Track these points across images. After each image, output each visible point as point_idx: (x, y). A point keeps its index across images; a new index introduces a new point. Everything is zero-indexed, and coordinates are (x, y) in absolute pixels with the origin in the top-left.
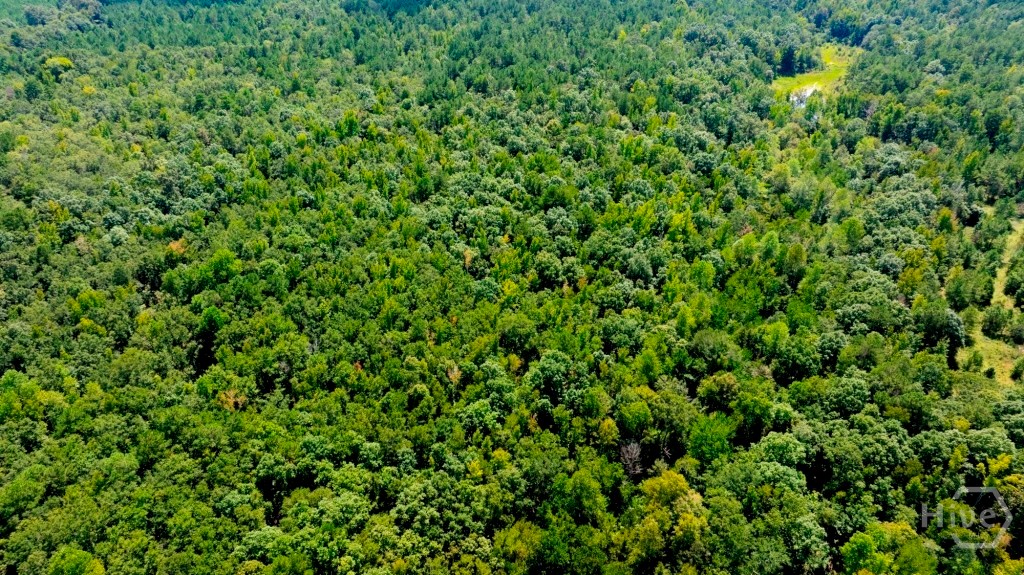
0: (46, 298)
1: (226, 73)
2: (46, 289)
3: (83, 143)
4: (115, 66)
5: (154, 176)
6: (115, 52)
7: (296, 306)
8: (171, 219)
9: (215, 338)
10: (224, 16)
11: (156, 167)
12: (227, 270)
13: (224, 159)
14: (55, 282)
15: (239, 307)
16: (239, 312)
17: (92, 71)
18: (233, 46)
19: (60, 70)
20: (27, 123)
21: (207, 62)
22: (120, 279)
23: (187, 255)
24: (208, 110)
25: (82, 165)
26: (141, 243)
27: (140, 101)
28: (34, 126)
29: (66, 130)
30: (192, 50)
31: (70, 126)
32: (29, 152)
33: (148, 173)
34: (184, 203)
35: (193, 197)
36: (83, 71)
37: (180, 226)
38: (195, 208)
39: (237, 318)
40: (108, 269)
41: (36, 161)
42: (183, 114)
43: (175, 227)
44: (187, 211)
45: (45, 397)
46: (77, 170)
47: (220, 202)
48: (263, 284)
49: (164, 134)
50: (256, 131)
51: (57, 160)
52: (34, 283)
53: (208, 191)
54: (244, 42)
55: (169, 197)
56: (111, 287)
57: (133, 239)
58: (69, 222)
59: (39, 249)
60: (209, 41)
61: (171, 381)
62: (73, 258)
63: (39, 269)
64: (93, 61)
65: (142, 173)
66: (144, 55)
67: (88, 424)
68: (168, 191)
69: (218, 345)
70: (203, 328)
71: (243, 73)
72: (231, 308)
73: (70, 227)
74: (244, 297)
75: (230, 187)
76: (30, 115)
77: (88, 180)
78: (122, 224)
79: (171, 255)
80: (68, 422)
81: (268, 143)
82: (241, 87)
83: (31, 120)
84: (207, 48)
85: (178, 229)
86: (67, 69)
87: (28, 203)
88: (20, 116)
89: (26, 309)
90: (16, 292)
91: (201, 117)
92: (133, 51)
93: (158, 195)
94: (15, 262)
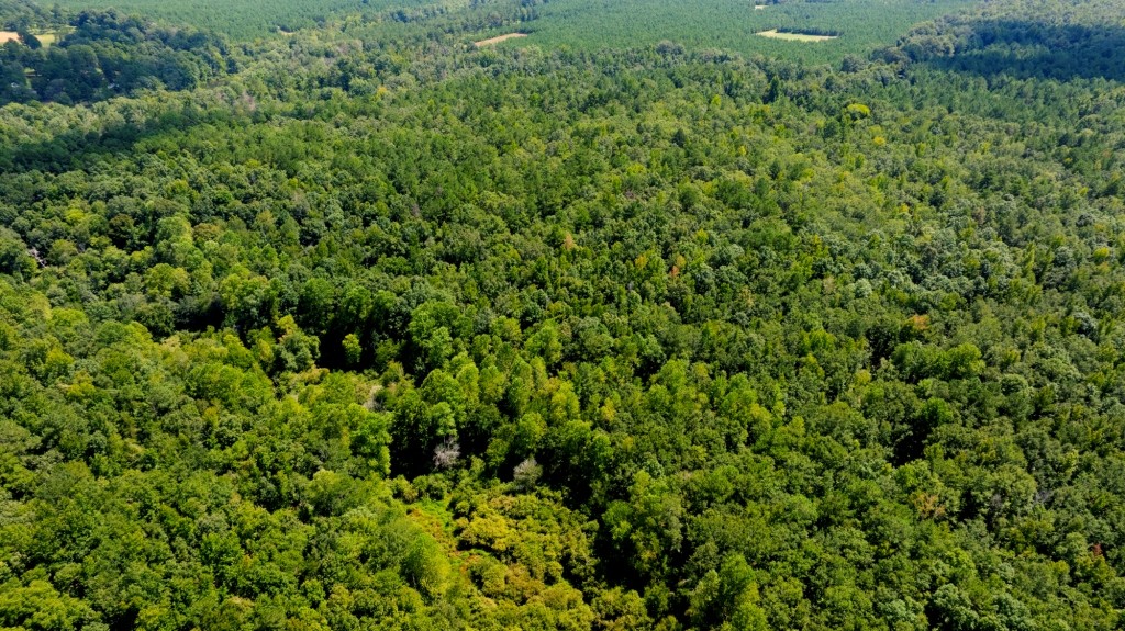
0: (782, 321)
1: (1024, 156)
2: (784, 314)
3: (859, 191)
4: (909, 123)
5: (917, 242)
6: (911, 109)
7: (1037, 441)
8: (921, 292)
9: (931, 432)
10: (1041, 93)
11: (920, 233)
12: (966, 367)
13: (997, 248)
14: (794, 310)
15: (966, 412)
16: (965, 417)
17: (885, 123)
18: (1043, 127)
19: (857, 116)
20: (816, 158)
21: (1006, 139)
22: (853, 332)
23: (926, 335)
24: (993, 190)
25: (851, 210)
26: (882, 303)
27: (925, 162)
28: (821, 162)
29: (847, 173)
30: (993, 123)
31: (851, 170)
32: (810, 185)
33: (912, 237)
34: (938, 280)
35: (950, 277)
36: (878, 121)
37: (928, 301)
38: (948, 290)
39: (961, 422)
40: (844, 318)
41: (813, 195)
42: (963, 187)
43: (923, 300)
44: (938, 289)
45: (757, 410)
46: (845, 212)
47: (977, 292)
48: (1001, 400)
49: (936, 202)
50: (1043, 228)
51: (830, 199)
52: (778, 303)
53: (968, 276)
54: (1056, 126)
55: (925, 268)
56: (842, 336)
57: (876, 297)
58: (825, 260)
59: (794, 276)
60: (1015, 117)
61: (871, 454)
62: (817, 295)
63: (785, 294)
64: (889, 114)
65: (906, 235)
66: (940, 119)
67: (783, 453)
68: (926, 262)
69: (932, 442)
70: (922, 417)
71: (1046, 160)
72: (959, 408)
73: (824, 265)
74: (977, 403)
75: (995, 280)
76: (821, 152)
77: (852, 226)
78: (870, 278)
79: (911, 328)
80: (770, 443)
81: (1056, 245)
82: (1037, 175)
83: (820, 156)
84: (1011, 124)
85: (924, 304)
86: (863, 116)
87: (795, 230)
88: (813, 151)
89: (765, 324)
90: (761, 307)
91: (984, 196)
92: (931, 112)
93: (913, 262)
94: (770, 280)
